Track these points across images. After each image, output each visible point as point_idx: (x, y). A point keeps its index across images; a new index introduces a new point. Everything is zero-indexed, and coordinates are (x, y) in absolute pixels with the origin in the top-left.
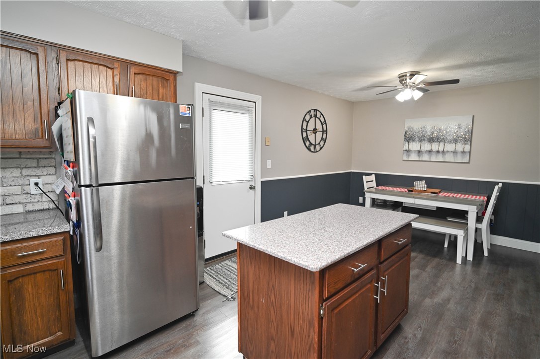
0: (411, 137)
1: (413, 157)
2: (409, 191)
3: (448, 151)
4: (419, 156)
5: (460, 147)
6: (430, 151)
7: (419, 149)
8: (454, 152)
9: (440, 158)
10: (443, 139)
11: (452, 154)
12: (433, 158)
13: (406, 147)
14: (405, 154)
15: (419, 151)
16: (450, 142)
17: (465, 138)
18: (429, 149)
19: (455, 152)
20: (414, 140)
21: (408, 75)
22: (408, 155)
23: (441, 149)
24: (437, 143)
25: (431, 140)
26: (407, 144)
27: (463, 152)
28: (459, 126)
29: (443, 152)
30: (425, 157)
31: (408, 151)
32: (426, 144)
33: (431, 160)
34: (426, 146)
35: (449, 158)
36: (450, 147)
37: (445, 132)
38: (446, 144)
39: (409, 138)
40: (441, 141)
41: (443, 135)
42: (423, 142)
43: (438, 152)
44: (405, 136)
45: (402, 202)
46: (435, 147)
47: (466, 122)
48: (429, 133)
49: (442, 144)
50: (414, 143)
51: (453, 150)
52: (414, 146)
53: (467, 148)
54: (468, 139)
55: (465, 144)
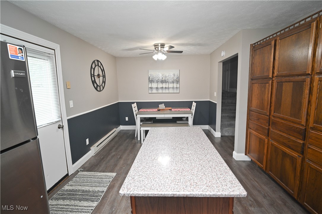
0: (152, 80)
1: (154, 91)
2: (158, 110)
3: (170, 88)
4: (157, 90)
5: (175, 85)
6: (162, 88)
7: (157, 87)
9: (167, 91)
10: (167, 81)
11: (172, 89)
13: (150, 86)
14: (150, 90)
15: (157, 88)
16: (171, 83)
17: (177, 81)
18: (161, 87)
19: (173, 88)
20: (154, 82)
21: (159, 45)
22: (152, 90)
23: (167, 87)
24: (165, 83)
25: (162, 82)
26: (150, 84)
27: (177, 88)
28: (174, 75)
29: (168, 88)
30: (160, 91)
31: (151, 88)
32: (160, 84)
33: (163, 92)
34: (160, 85)
35: (171, 91)
36: (171, 85)
38: (169, 84)
39: (151, 81)
41: (167, 79)
42: (158, 83)
43: (166, 88)
44: (149, 79)
45: (156, 118)
46: (164, 85)
47: (177, 72)
48: (161, 78)
49: (167, 84)
50: (154, 83)
51: (172, 87)
52: (154, 85)
53: (178, 85)
54: (178, 82)
55: (177, 84)
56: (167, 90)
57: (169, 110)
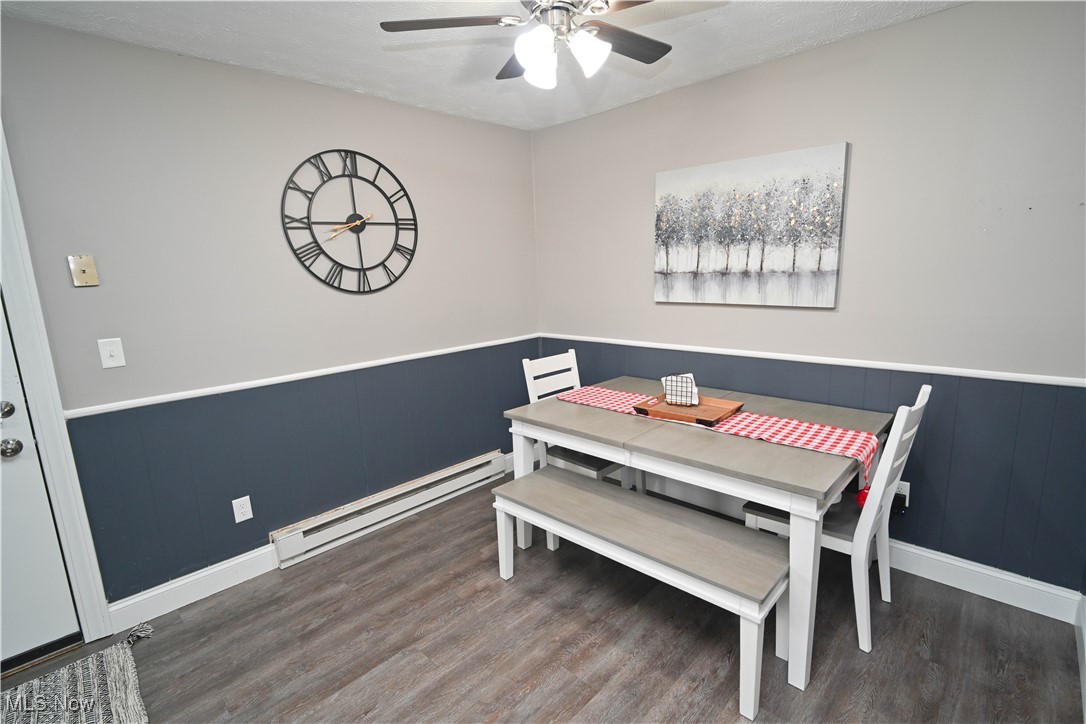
0: (673, 231)
1: (682, 292)
4: (696, 289)
5: (807, 256)
6: (724, 273)
7: (693, 268)
8: (790, 275)
9: (752, 296)
10: (759, 230)
11: (784, 281)
13: (660, 265)
14: (660, 285)
15: (695, 275)
16: (779, 241)
17: (823, 224)
18: (720, 266)
19: (793, 274)
20: (680, 240)
22: (668, 288)
23: (754, 266)
24: (743, 246)
25: (726, 237)
26: (663, 253)
27: (818, 273)
28: (805, 186)
29: (760, 274)
30: (712, 293)
31: (665, 274)
32: (713, 250)
33: (728, 303)
34: (714, 258)
35: (777, 292)
36: (779, 258)
37: (764, 207)
38: (767, 248)
39: (667, 235)
40: (752, 239)
41: (758, 219)
42: (705, 244)
43: (746, 274)
44: (658, 228)
46: (738, 258)
47: (825, 169)
48: (719, 216)
49: (755, 248)
50: (681, 249)
51: (788, 266)
52: (682, 258)
53: (830, 259)
54: (830, 228)
55: (824, 245)
56: (752, 285)
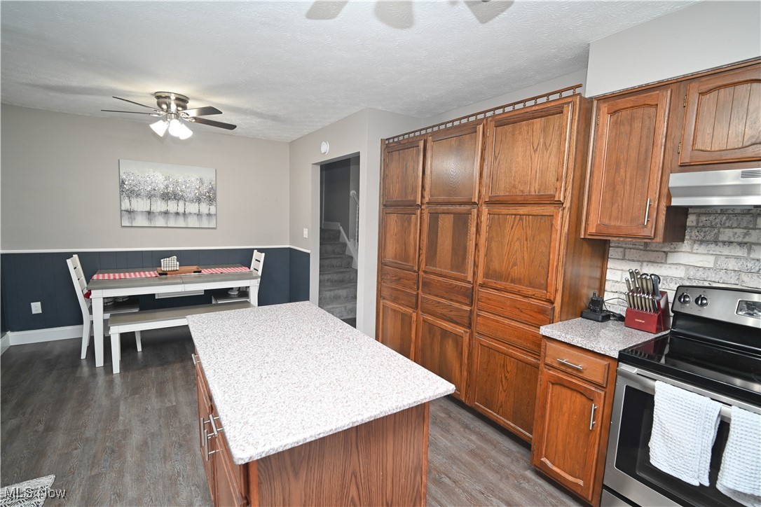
0: (133, 190)
1: (141, 221)
2: (160, 274)
3: (190, 213)
4: (150, 220)
5: (204, 208)
6: (166, 213)
7: (148, 209)
8: (198, 215)
10: (182, 196)
11: (196, 217)
12: (172, 223)
13: (126, 205)
15: (149, 213)
16: (192, 201)
17: (210, 197)
18: (163, 209)
19: (199, 215)
20: (138, 195)
22: (132, 219)
23: (181, 210)
24: (175, 201)
25: (166, 197)
26: (127, 200)
27: (209, 215)
28: (201, 181)
29: (184, 214)
30: (160, 222)
31: (130, 212)
32: (159, 202)
34: (159, 206)
35: (193, 222)
36: (192, 208)
37: (184, 187)
38: (187, 203)
39: (132, 193)
40: (180, 199)
41: (181, 191)
42: (154, 199)
44: (122, 187)
45: (154, 295)
46: (172, 206)
47: (209, 176)
48: (162, 187)
49: (181, 203)
50: (139, 200)
51: (197, 211)
52: (140, 205)
53: (213, 209)
54: (211, 199)
55: (211, 204)
56: (181, 219)
57: (195, 272)
